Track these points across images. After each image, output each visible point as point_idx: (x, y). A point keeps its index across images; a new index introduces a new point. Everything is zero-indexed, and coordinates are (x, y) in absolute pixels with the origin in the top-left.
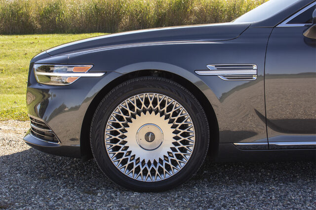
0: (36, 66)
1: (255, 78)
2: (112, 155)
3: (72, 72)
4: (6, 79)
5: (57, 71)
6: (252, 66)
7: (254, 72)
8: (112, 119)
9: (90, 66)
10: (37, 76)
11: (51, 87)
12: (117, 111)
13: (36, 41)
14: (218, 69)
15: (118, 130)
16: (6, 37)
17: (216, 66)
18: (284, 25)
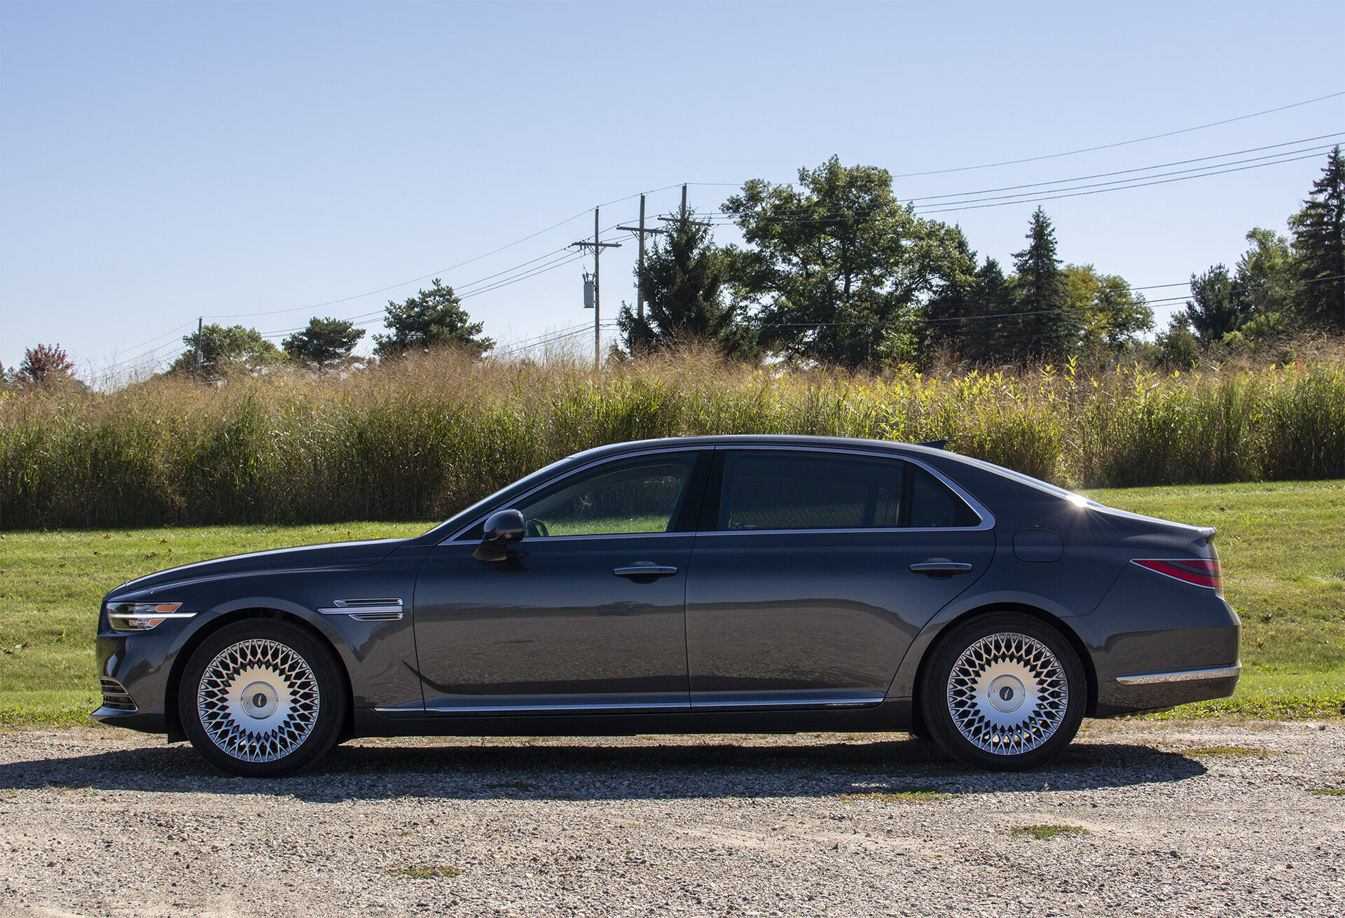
0: (109, 606)
1: (401, 616)
2: (207, 725)
3: (155, 612)
4: (69, 655)
5: (139, 612)
6: (396, 601)
7: (398, 609)
8: (207, 675)
9: (180, 604)
10: (111, 621)
11: (130, 634)
12: (214, 664)
13: (162, 551)
14: (350, 606)
15: (215, 690)
16: (75, 537)
17: (347, 602)
18: (450, 542)
